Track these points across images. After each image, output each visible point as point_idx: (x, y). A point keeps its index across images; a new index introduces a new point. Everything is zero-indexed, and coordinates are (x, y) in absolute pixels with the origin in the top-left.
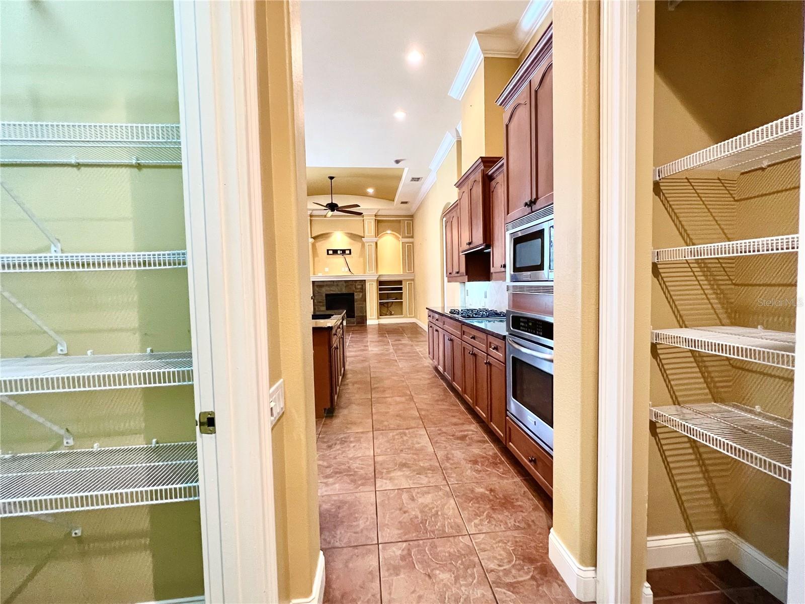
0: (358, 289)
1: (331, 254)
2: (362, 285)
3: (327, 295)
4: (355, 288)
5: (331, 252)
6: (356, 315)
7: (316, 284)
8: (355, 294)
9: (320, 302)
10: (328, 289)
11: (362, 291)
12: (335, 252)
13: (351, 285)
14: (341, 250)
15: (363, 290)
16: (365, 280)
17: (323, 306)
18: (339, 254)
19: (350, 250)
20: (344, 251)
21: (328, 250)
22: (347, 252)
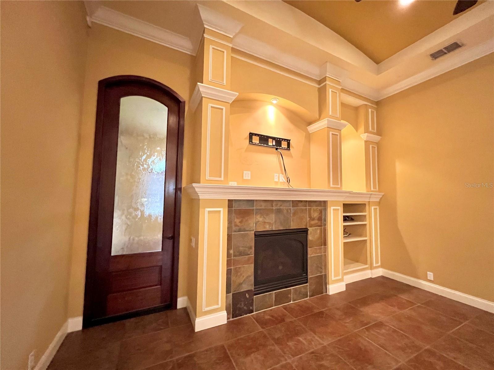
0: (313, 219)
1: (255, 144)
2: (321, 212)
3: (258, 236)
4: (310, 217)
5: (256, 140)
6: (310, 276)
7: (235, 206)
8: (310, 230)
9: (241, 254)
10: (261, 219)
11: (319, 224)
12: (264, 139)
13: (302, 210)
14: (273, 138)
15: (322, 222)
16: (325, 202)
17: (247, 262)
18: (270, 147)
19: (288, 141)
20: (278, 142)
21: (251, 135)
22: (284, 145)
